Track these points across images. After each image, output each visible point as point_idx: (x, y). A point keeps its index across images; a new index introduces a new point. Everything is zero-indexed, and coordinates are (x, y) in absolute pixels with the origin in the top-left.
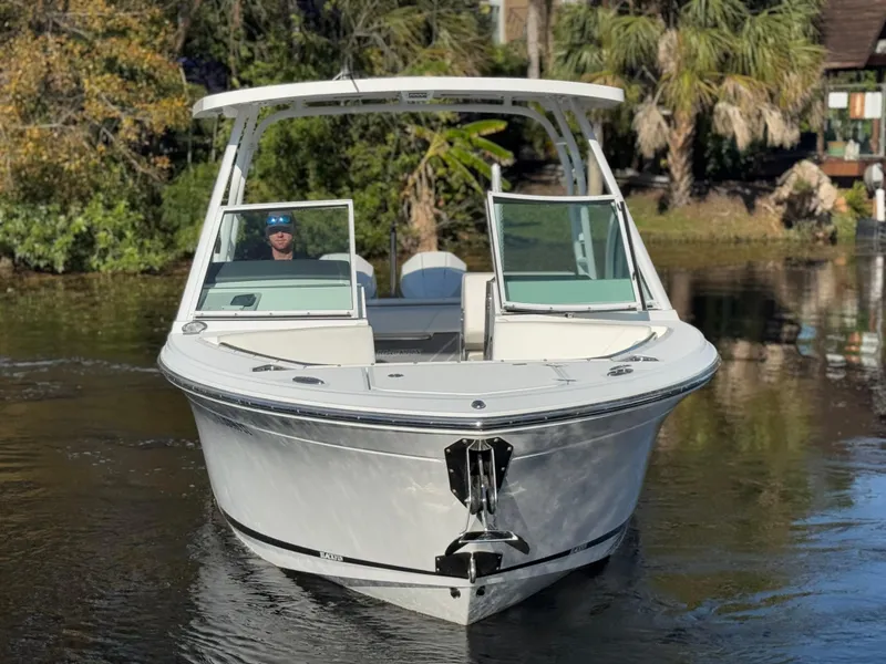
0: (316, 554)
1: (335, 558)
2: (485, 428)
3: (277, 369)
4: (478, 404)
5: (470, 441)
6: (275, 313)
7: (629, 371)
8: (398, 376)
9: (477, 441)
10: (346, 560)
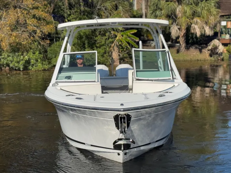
0: (84, 144)
1: (88, 145)
2: (124, 111)
3: (72, 95)
4: (122, 105)
5: (120, 114)
6: (76, 81)
8: (103, 97)
9: (122, 114)
10: (92, 145)
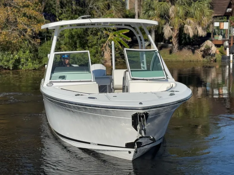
0: (89, 143)
1: (95, 144)
2: (143, 109)
3: (81, 95)
4: (141, 103)
5: (139, 113)
7: (174, 94)
8: (115, 96)
10: (98, 145)
